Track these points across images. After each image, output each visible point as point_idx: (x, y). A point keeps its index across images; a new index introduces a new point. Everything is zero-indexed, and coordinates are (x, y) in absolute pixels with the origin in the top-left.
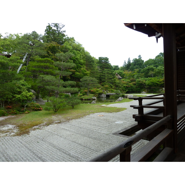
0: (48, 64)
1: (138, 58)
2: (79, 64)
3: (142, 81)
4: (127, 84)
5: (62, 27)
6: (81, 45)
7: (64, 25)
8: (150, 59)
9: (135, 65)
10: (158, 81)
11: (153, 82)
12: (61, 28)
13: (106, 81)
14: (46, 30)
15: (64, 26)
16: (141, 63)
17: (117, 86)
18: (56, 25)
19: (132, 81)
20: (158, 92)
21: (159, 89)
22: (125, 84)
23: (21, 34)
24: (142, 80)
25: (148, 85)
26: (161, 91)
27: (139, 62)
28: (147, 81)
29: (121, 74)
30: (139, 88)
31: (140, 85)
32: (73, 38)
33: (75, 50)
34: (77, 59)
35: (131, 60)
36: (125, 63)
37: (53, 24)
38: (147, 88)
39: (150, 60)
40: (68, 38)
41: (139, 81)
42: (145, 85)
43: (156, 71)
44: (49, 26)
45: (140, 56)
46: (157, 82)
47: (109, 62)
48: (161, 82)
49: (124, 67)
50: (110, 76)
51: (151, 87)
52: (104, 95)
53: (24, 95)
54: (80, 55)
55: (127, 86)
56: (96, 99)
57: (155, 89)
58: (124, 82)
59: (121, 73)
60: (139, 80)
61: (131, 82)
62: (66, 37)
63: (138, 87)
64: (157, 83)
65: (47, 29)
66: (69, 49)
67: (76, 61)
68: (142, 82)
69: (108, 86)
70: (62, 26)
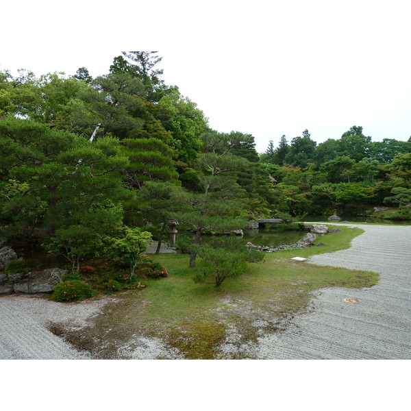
0: (159, 154)
1: (302, 137)
2: (193, 148)
3: (325, 190)
4: (291, 196)
5: (156, 62)
6: (195, 104)
7: (160, 57)
8: (329, 139)
9: (296, 152)
10: (363, 192)
11: (352, 194)
12: (153, 63)
13: (254, 190)
14: (112, 67)
15: (160, 59)
16: (310, 148)
17: (271, 201)
18: (141, 57)
19: (302, 189)
20: (362, 216)
21: (364, 209)
22: (288, 196)
23: (63, 73)
24: (326, 187)
25: (341, 200)
26: (370, 214)
27: (306, 146)
28: (339, 191)
29: (274, 173)
30: (318, 206)
31: (321, 199)
32: (176, 88)
33: (184, 117)
34: (188, 136)
35: (287, 140)
36: (272, 145)
37: (133, 54)
38: (338, 207)
39: (330, 142)
40: (164, 86)
41: (320, 191)
42: (334, 200)
43: (358, 168)
44: (120, 59)
45: (307, 131)
46: (363, 195)
47: (255, 145)
48: (369, 194)
49: (268, 154)
50: (261, 179)
51: (346, 205)
52: (255, 224)
53: (135, 240)
54: (196, 128)
55: (293, 200)
56: (242, 233)
57: (354, 208)
58: (286, 191)
59: (274, 169)
60: (319, 187)
61: (299, 193)
62: (161, 84)
63: (317, 204)
64: (360, 197)
65: (116, 65)
66: (172, 114)
67: (187, 142)
68: (327, 192)
69: (258, 202)
70: (156, 59)
